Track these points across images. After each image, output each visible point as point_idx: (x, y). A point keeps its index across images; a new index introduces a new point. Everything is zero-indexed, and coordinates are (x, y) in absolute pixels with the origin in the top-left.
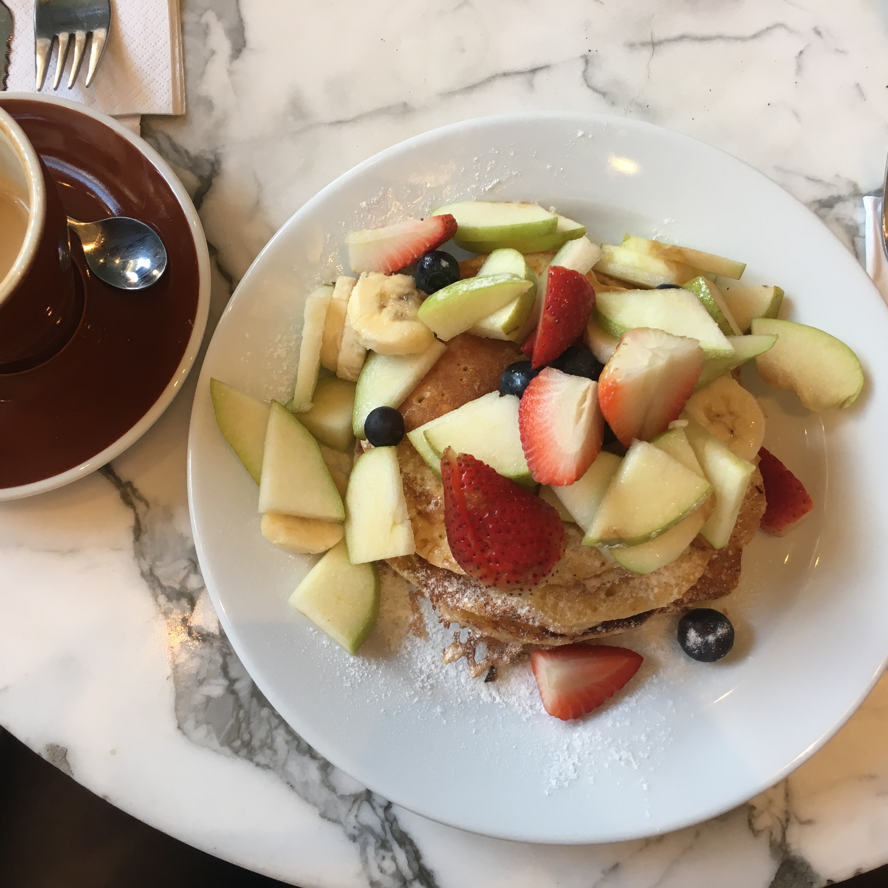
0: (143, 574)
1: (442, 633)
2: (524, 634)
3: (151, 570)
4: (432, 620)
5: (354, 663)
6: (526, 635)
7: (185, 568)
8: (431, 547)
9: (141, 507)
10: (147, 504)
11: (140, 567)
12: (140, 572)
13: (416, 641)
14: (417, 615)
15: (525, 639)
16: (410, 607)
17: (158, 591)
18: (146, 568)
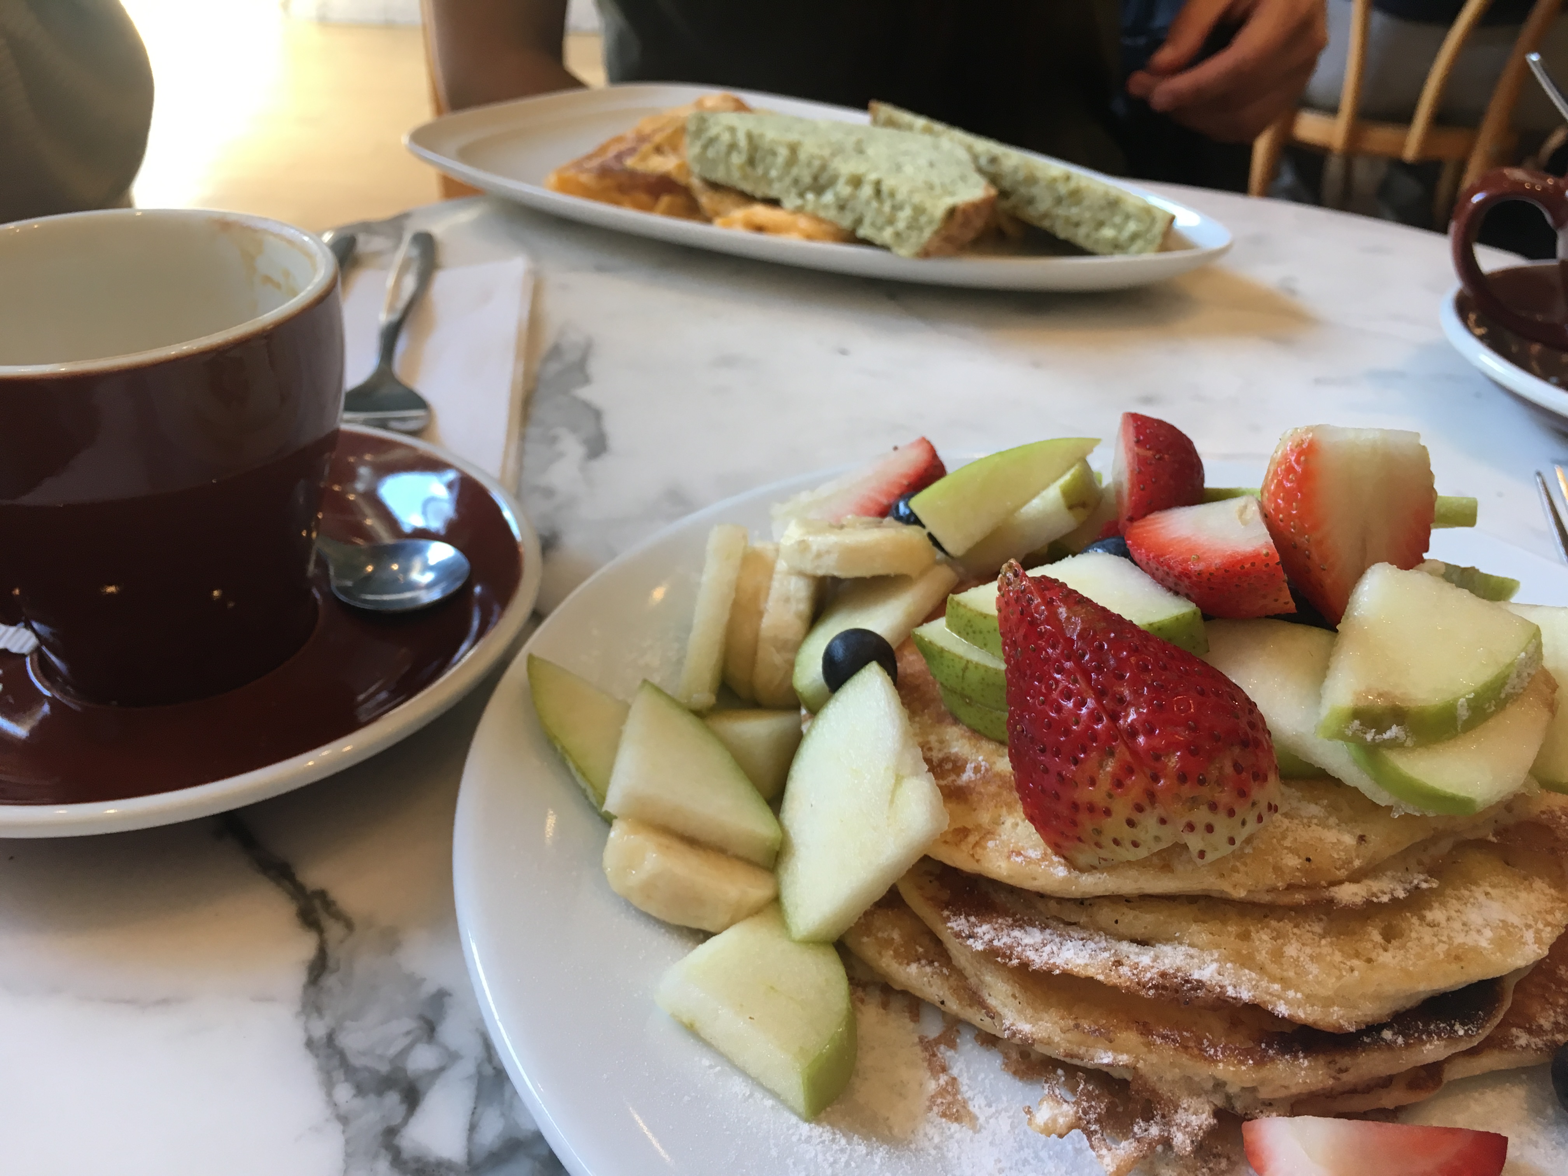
0: (310, 1044)
1: (1009, 1117)
2: (1216, 1051)
3: (330, 1038)
4: (980, 1092)
5: (810, 1137)
6: (1222, 1053)
7: (408, 1033)
8: (977, 838)
9: (334, 930)
10: (349, 925)
11: (306, 1030)
12: (304, 1040)
13: (949, 1129)
14: (943, 1079)
15: (1221, 1065)
16: (926, 1064)
17: (339, 1075)
18: (319, 1029)
